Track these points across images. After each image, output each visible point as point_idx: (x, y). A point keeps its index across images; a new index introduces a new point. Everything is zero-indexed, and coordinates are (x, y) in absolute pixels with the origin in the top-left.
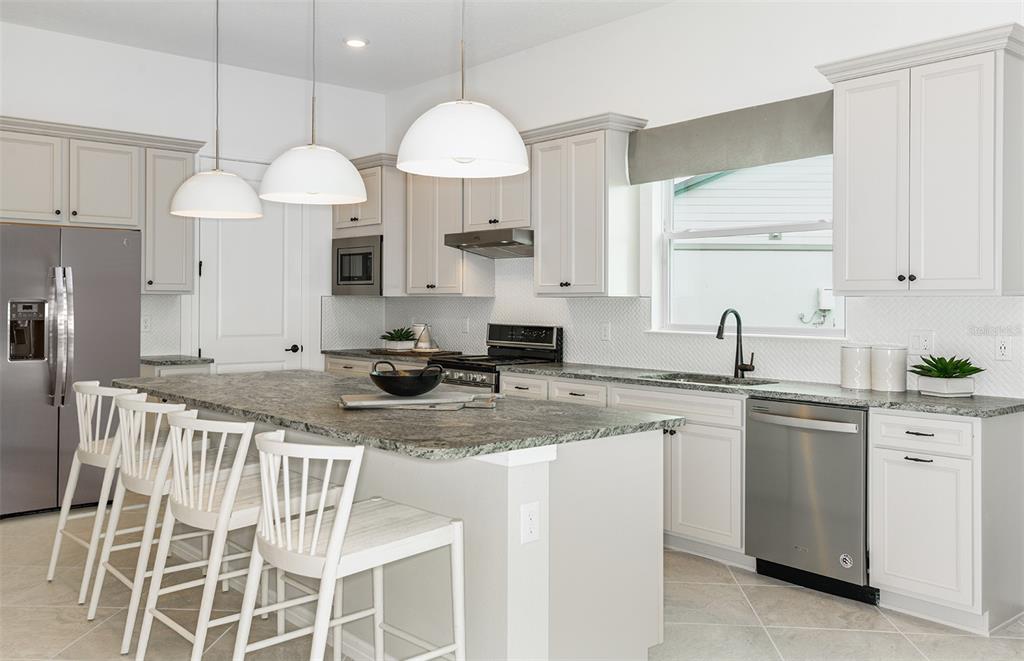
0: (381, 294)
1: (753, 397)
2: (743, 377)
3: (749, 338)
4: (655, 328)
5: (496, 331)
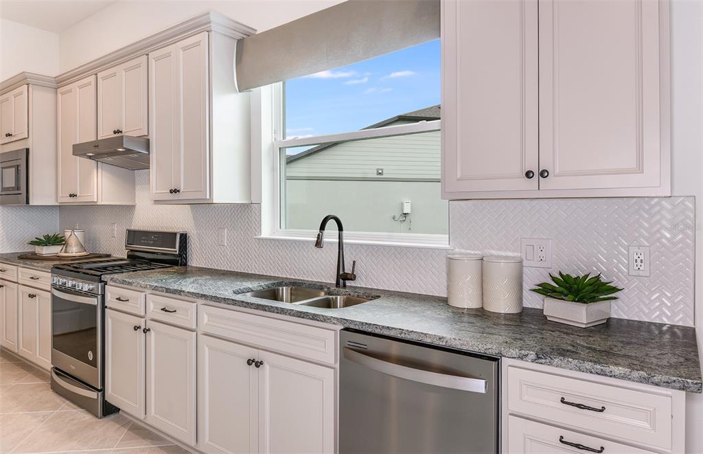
0: (28, 202)
1: (347, 329)
2: (345, 286)
3: (351, 245)
4: (266, 232)
5: (134, 236)
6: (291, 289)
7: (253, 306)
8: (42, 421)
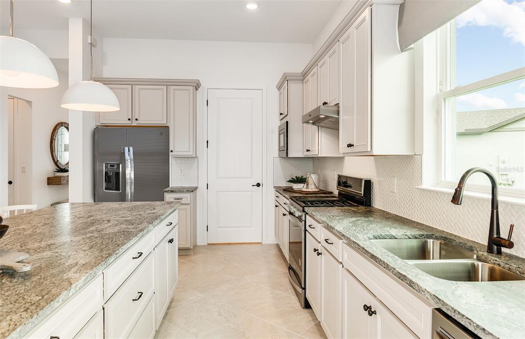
0: (287, 155)
2: (499, 253)
6: (441, 243)
7: (369, 255)
8: (273, 298)
